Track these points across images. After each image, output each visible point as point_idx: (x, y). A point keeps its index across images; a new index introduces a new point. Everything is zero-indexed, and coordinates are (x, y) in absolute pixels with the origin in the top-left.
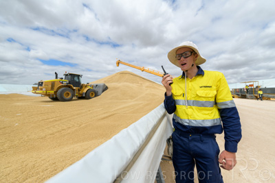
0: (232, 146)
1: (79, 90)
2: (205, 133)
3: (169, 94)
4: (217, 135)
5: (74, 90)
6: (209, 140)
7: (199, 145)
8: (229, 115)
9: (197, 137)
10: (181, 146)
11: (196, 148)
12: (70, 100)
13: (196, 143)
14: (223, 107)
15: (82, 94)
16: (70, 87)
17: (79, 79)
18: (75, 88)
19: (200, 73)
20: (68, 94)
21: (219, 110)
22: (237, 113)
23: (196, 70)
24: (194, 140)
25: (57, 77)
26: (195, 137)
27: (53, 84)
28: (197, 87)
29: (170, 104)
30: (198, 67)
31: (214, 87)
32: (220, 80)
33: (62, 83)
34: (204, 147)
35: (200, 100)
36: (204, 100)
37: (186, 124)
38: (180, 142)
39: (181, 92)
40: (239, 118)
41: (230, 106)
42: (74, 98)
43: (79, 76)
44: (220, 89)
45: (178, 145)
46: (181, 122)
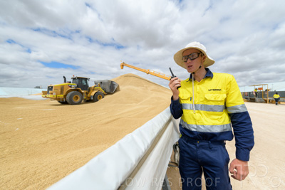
0: (243, 154)
1: (87, 94)
2: (215, 139)
3: (176, 98)
4: (227, 142)
5: (82, 93)
6: (219, 147)
7: (207, 152)
8: (240, 120)
9: (205, 144)
10: (188, 153)
11: (204, 156)
12: (79, 103)
13: (204, 151)
14: (234, 111)
15: (90, 97)
16: (78, 90)
17: (86, 82)
18: (83, 91)
19: (209, 75)
20: (77, 97)
21: (229, 115)
22: (249, 118)
23: (204, 72)
24: (201, 147)
25: (65, 81)
26: (203, 143)
27: (62, 88)
28: (205, 91)
29: (177, 109)
30: (207, 70)
31: (224, 90)
32: (230, 83)
34: (212, 155)
35: (209, 104)
36: (213, 104)
37: (193, 130)
38: (187, 149)
39: (189, 96)
40: (251, 123)
41: (242, 110)
42: (83, 101)
43: (86, 79)
44: (230, 93)
45: (185, 151)
46: (187, 128)
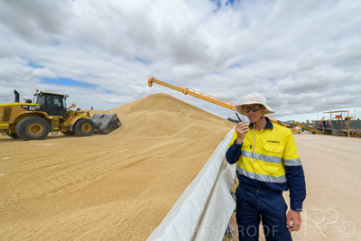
1: (61, 121)
3: (239, 142)
5: (49, 121)
9: (264, 192)
10: (247, 202)
12: (44, 137)
15: (68, 127)
16: (43, 116)
17: (61, 102)
18: (51, 117)
20: (39, 128)
21: (286, 167)
23: (265, 122)
24: (261, 195)
25: (17, 99)
26: (262, 192)
28: (265, 141)
30: (267, 119)
31: (282, 143)
32: (288, 137)
33: (28, 109)
35: (267, 154)
36: (271, 155)
37: (252, 177)
39: (249, 144)
42: (50, 134)
43: (61, 97)
44: (289, 146)
45: (244, 200)
46: (245, 174)
